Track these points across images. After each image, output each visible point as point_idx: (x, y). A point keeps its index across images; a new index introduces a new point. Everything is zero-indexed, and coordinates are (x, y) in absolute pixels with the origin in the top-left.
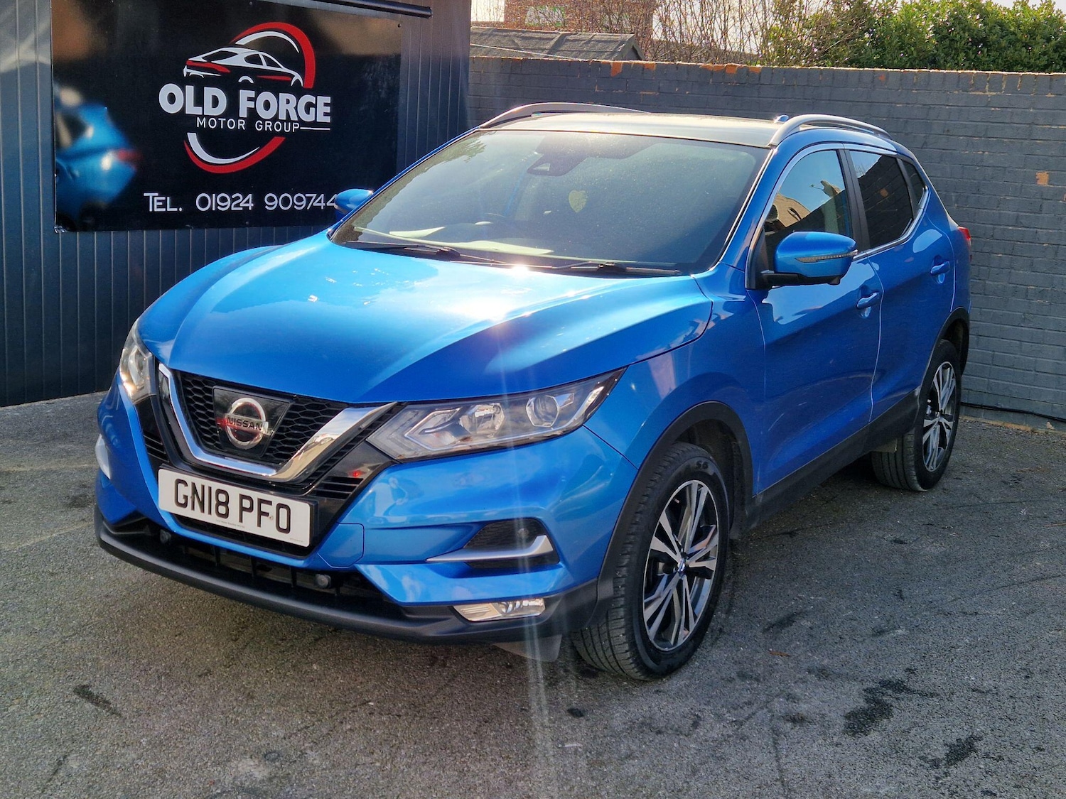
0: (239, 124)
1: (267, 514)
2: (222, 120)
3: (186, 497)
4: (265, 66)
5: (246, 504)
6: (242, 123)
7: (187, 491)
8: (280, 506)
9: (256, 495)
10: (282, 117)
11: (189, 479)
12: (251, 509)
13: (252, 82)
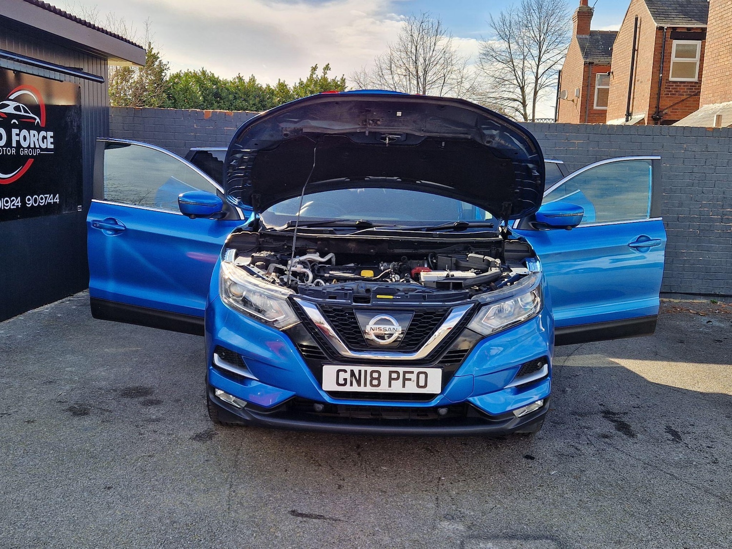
0: (13, 151)
1: (410, 380)
2: (4, 149)
3: (345, 380)
4: (23, 113)
5: (394, 376)
6: (14, 150)
7: (347, 375)
8: (419, 373)
9: (401, 370)
10: (32, 146)
11: (348, 368)
12: (398, 378)
13: (17, 123)
